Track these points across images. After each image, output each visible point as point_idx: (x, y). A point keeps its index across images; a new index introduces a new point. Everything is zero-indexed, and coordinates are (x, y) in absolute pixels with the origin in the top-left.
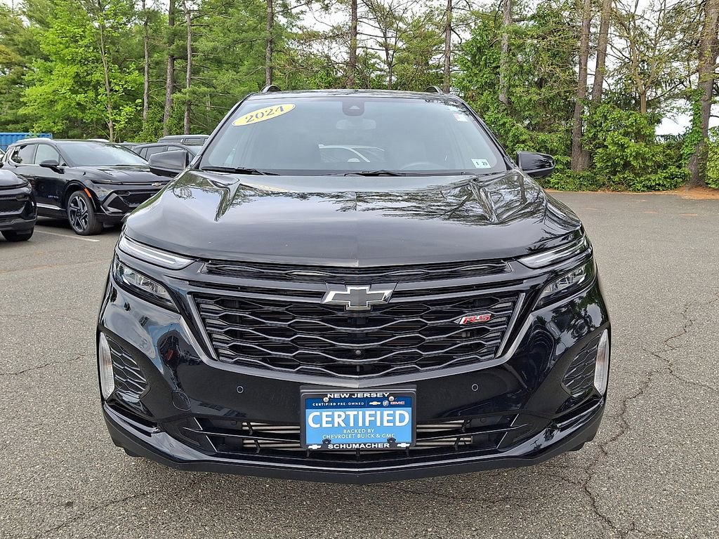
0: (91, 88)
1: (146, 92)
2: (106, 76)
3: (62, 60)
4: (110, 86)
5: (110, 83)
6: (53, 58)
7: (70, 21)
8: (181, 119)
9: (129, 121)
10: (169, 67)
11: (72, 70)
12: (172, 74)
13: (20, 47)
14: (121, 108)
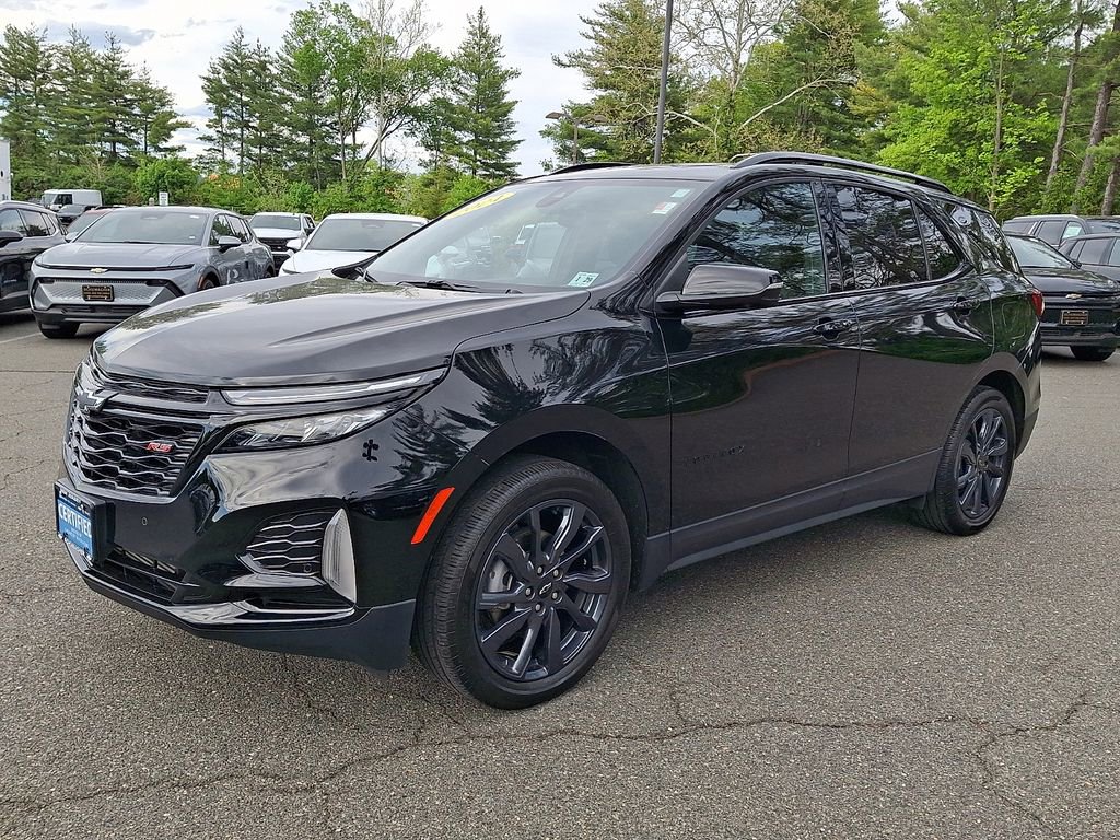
0: (973, 142)
1: (1058, 144)
2: (998, 124)
3: (939, 103)
4: (1001, 137)
5: (1002, 132)
6: (928, 100)
7: (960, 43)
8: (1102, 188)
9: (1019, 193)
10: (1100, 102)
11: (951, 116)
12: (1104, 114)
13: (892, 88)
14: (1009, 171)
